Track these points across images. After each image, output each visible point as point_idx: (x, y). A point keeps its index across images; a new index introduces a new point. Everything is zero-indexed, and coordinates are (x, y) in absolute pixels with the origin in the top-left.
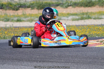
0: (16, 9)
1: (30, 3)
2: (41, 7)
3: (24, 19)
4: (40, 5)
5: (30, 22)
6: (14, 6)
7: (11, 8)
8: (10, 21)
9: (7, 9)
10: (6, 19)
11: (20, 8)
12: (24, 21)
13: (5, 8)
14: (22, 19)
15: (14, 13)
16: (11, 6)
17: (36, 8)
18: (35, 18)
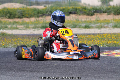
0: (90, 15)
1: (107, 8)
2: (118, 12)
4: (117, 10)
5: (98, 29)
6: (88, 10)
7: (85, 13)
8: (78, 28)
9: (81, 14)
10: (74, 25)
11: (96, 14)
12: (92, 27)
13: (79, 13)
14: (90, 26)
15: (86, 19)
16: (85, 11)
17: (112, 14)
18: (105, 25)
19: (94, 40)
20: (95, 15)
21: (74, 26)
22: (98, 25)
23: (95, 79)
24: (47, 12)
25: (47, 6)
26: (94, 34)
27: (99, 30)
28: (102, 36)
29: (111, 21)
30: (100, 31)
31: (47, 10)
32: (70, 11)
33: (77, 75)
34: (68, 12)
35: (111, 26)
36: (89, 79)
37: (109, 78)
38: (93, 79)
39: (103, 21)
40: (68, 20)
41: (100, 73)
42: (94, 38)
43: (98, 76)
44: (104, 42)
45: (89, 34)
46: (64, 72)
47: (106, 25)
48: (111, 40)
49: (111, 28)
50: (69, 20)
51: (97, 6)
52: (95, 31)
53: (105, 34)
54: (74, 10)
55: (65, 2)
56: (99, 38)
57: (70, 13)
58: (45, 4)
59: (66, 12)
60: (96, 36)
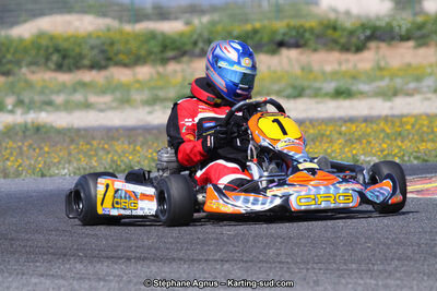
0: (353, 49)
1: (413, 23)
3: (364, 88)
5: (384, 100)
6: (345, 33)
7: (336, 42)
8: (310, 96)
9: (320, 46)
10: (294, 87)
11: (372, 44)
12: (362, 94)
13: (311, 43)
14: (354, 88)
15: (340, 64)
16: (336, 35)
17: (433, 43)
18: (407, 84)
19: (371, 139)
20: (369, 49)
21: (296, 93)
22: (383, 84)
23: (373, 282)
24: (195, 43)
25: (196, 21)
26: (367, 120)
27: (388, 104)
28: (398, 124)
29: (429, 70)
30: (392, 108)
31: (195, 37)
32: (279, 38)
33: (308, 269)
34: (271, 41)
35: (429, 87)
36: (350, 281)
37: (425, 278)
38: (368, 281)
39: (399, 69)
40: (273, 68)
41: (392, 259)
42: (369, 135)
43: (386, 271)
44: (407, 145)
45: (351, 120)
46: (261, 258)
47: (412, 85)
48: (431, 137)
49: (429, 95)
50: (275, 72)
51: (378, 18)
52: (371, 108)
53: (406, 116)
54: (294, 33)
55: (260, 6)
56: (388, 131)
57: (281, 44)
58: (187, 15)
59: (265, 39)
60: (375, 127)
